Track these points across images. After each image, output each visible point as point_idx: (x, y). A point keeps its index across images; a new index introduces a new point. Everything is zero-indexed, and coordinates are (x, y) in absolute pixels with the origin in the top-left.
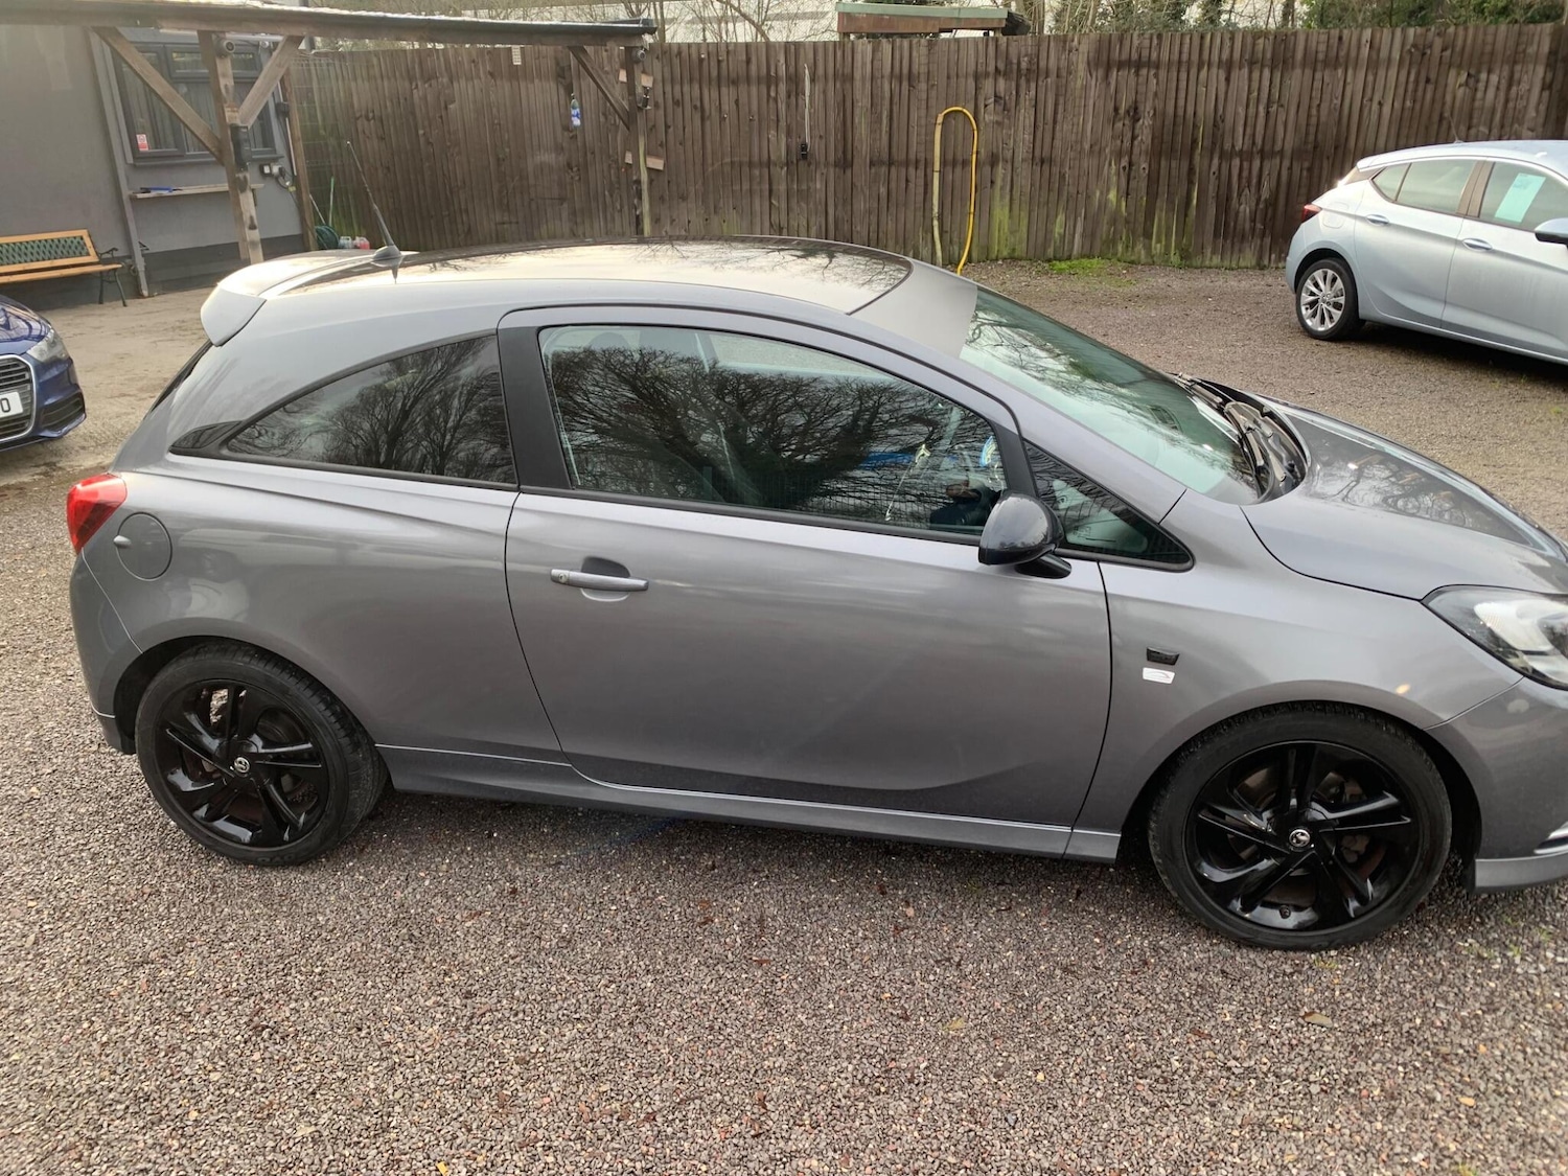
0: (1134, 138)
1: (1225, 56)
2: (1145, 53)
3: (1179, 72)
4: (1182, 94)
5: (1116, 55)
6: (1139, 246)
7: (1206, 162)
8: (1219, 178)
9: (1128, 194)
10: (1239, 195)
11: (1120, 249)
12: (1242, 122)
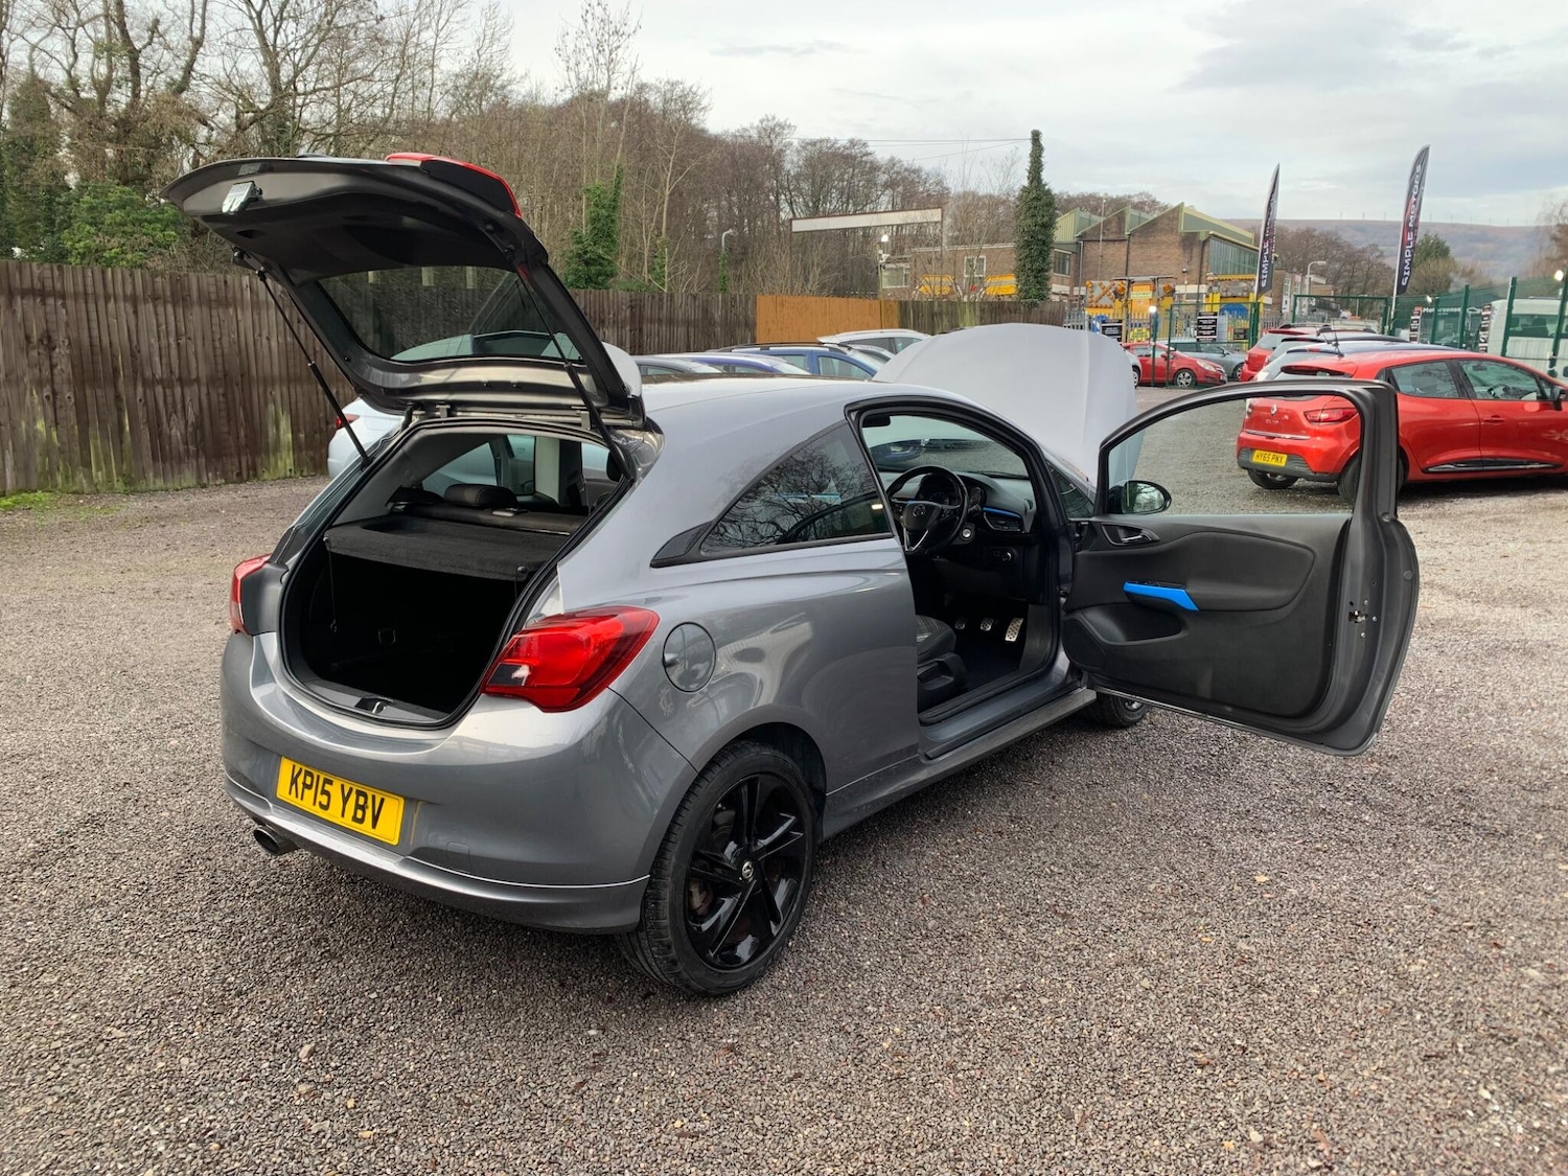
0: (52, 367)
1: (129, 291)
2: (48, 283)
3: (86, 303)
4: (94, 325)
5: (17, 283)
6: (80, 476)
7: (131, 389)
8: (146, 404)
9: (57, 424)
10: (169, 421)
11: (59, 479)
12: (157, 353)
